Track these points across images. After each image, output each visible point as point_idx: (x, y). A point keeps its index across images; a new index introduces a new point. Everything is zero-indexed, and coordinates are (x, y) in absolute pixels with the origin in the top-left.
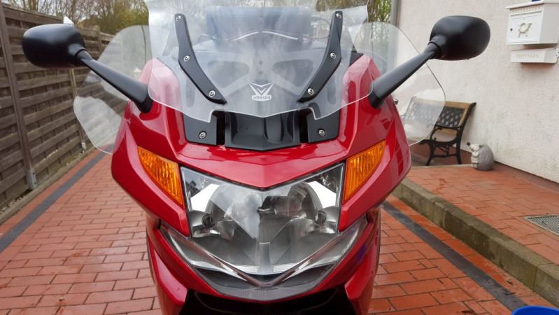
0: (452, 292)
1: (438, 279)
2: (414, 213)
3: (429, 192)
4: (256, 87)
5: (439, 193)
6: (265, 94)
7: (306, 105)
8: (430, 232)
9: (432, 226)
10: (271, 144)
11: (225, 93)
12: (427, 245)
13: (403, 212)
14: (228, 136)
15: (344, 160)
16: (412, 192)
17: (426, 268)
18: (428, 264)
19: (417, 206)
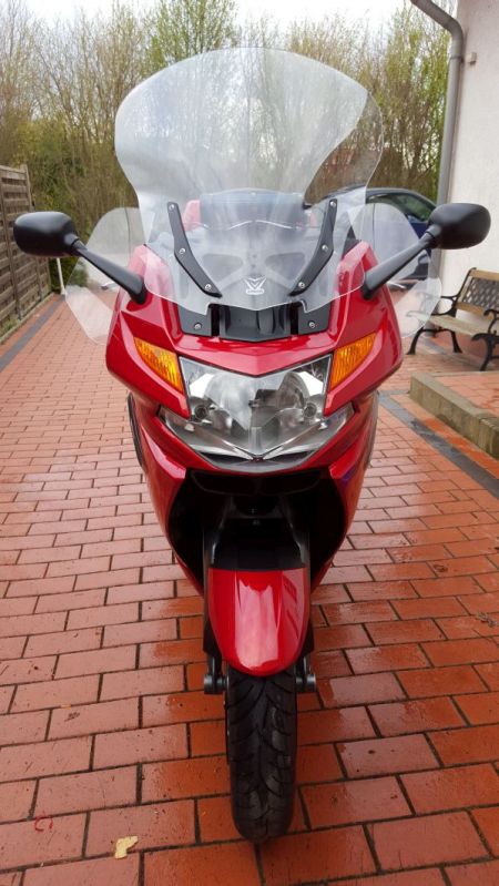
0: (486, 528)
1: (472, 513)
2: (454, 434)
3: (476, 407)
4: (250, 281)
5: (489, 407)
6: (258, 288)
7: (297, 298)
8: (471, 458)
9: (475, 450)
10: (263, 335)
11: (220, 286)
12: (464, 474)
13: (438, 433)
14: (222, 328)
15: (332, 352)
16: (454, 407)
17: (458, 500)
18: (460, 495)
19: (458, 425)
